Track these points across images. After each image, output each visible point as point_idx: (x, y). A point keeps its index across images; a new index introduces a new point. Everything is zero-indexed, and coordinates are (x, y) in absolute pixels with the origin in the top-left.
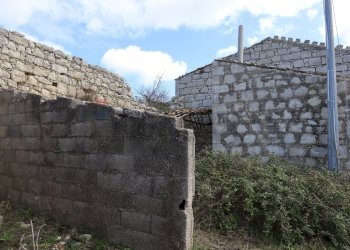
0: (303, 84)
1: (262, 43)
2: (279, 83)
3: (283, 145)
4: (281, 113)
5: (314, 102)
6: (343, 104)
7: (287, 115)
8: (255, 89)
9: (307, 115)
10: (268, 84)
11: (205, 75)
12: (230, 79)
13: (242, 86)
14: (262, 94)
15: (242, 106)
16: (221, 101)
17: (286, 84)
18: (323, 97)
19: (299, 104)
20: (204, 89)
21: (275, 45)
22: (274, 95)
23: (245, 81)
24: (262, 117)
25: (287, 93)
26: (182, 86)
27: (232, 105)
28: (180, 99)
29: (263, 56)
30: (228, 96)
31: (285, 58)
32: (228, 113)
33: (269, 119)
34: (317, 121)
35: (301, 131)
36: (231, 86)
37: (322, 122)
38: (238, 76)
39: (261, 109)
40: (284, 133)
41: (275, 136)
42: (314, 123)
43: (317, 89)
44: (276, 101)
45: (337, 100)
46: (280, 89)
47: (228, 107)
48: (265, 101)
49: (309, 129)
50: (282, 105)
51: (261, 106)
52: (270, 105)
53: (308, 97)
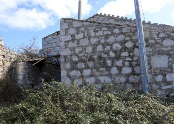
0: (122, 33)
1: (93, 17)
2: (105, 33)
3: (110, 75)
4: (108, 53)
5: (129, 45)
7: (112, 54)
8: (90, 38)
9: (125, 54)
10: (98, 34)
12: (72, 31)
13: (81, 36)
14: (94, 41)
15: (81, 49)
16: (66, 47)
17: (110, 33)
18: (135, 41)
19: (120, 47)
21: (101, 18)
22: (103, 41)
23: (82, 32)
24: (96, 57)
25: (111, 39)
27: (74, 49)
30: (71, 42)
32: (71, 55)
33: (100, 58)
34: (132, 58)
35: (122, 65)
36: (73, 36)
37: (135, 58)
38: (78, 29)
39: (94, 51)
40: (110, 67)
41: (103, 69)
42: (129, 59)
43: (130, 36)
44: (104, 45)
46: (107, 37)
47: (71, 51)
49: (127, 63)
50: (108, 48)
51: (94, 49)
52: (100, 48)
53: (125, 42)
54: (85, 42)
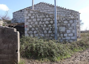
0: (49, 17)
1: (39, 4)
2: (43, 17)
3: (44, 34)
4: (43, 25)
5: (52, 22)
6: (58, 23)
7: (45, 26)
8: (37, 18)
9: (50, 26)
10: (40, 17)
11: (22, 12)
12: (30, 15)
13: (33, 17)
14: (38, 20)
15: (33, 23)
16: (27, 21)
17: (45, 17)
18: (54, 21)
19: (48, 23)
20: (22, 17)
21: (43, 5)
22: (42, 20)
23: (34, 15)
24: (39, 26)
25: (45, 19)
26: (15, 15)
27: (30, 22)
28: (14, 20)
29: (39, 7)
30: (29, 20)
31: (45, 9)
32: (29, 25)
33: (40, 27)
34: (52, 27)
35: (48, 30)
36: (30, 17)
37: (53, 27)
38: (32, 14)
40: (44, 30)
41: (42, 31)
43: (52, 19)
44: (42, 22)
45: (57, 22)
46: (43, 18)
47: (29, 23)
48: (39, 21)
49: (50, 29)
50: (44, 23)
51: (38, 23)
52: (40, 23)
53: (50, 21)
54: (35, 20)
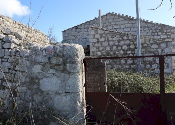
0: (128, 40)
2: (119, 39)
3: (120, 64)
4: (120, 51)
5: (132, 47)
6: (143, 48)
7: (122, 52)
8: (109, 41)
9: (130, 52)
10: (114, 39)
12: (98, 36)
13: (103, 40)
14: (111, 43)
15: (103, 48)
16: (94, 46)
17: (121, 39)
18: (136, 45)
19: (127, 48)
20: (78, 37)
22: (117, 44)
23: (104, 37)
24: (112, 53)
25: (122, 43)
27: (99, 48)
29: (107, 22)
30: (97, 44)
32: (97, 52)
33: (115, 54)
34: (134, 55)
36: (98, 39)
38: (101, 35)
39: (111, 50)
42: (132, 55)
43: (133, 41)
44: (118, 47)
45: (141, 47)
46: (119, 41)
47: (97, 49)
48: (113, 46)
50: (120, 48)
51: (111, 49)
52: (115, 48)
53: (130, 45)
54: (106, 44)
